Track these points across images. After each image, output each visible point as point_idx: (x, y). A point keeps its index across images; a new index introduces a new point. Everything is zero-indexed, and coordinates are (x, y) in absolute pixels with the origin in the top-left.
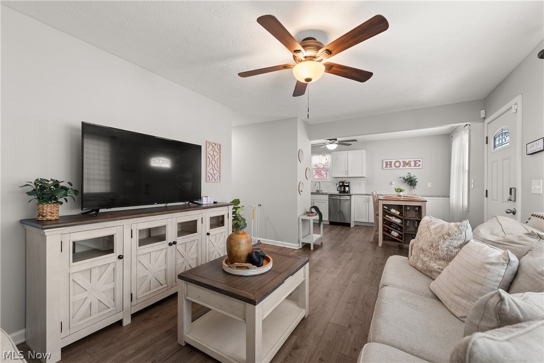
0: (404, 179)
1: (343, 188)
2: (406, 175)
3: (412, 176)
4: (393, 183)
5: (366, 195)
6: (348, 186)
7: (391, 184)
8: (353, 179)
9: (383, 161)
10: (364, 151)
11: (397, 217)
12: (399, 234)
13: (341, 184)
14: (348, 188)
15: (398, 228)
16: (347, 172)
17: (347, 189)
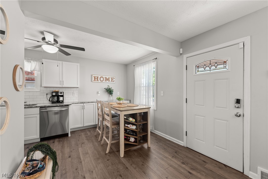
0: (106, 89)
1: (56, 98)
2: (106, 87)
3: (110, 87)
4: (99, 93)
5: (81, 103)
6: (62, 96)
7: (98, 93)
8: (67, 89)
9: (92, 75)
10: (79, 64)
11: (133, 124)
12: (135, 138)
13: (54, 94)
14: (62, 97)
15: (133, 133)
16: (62, 82)
17: (61, 99)
